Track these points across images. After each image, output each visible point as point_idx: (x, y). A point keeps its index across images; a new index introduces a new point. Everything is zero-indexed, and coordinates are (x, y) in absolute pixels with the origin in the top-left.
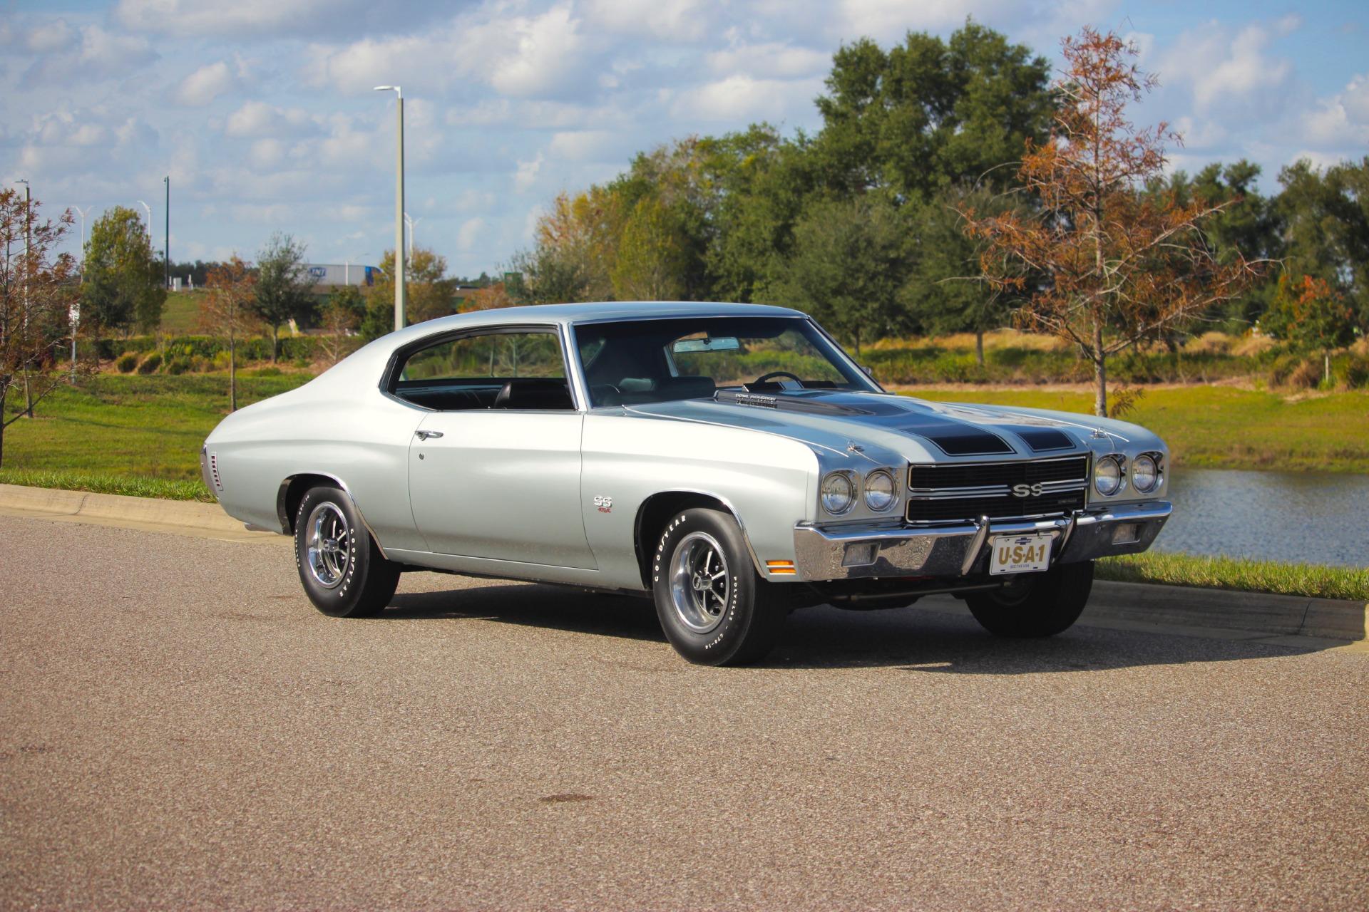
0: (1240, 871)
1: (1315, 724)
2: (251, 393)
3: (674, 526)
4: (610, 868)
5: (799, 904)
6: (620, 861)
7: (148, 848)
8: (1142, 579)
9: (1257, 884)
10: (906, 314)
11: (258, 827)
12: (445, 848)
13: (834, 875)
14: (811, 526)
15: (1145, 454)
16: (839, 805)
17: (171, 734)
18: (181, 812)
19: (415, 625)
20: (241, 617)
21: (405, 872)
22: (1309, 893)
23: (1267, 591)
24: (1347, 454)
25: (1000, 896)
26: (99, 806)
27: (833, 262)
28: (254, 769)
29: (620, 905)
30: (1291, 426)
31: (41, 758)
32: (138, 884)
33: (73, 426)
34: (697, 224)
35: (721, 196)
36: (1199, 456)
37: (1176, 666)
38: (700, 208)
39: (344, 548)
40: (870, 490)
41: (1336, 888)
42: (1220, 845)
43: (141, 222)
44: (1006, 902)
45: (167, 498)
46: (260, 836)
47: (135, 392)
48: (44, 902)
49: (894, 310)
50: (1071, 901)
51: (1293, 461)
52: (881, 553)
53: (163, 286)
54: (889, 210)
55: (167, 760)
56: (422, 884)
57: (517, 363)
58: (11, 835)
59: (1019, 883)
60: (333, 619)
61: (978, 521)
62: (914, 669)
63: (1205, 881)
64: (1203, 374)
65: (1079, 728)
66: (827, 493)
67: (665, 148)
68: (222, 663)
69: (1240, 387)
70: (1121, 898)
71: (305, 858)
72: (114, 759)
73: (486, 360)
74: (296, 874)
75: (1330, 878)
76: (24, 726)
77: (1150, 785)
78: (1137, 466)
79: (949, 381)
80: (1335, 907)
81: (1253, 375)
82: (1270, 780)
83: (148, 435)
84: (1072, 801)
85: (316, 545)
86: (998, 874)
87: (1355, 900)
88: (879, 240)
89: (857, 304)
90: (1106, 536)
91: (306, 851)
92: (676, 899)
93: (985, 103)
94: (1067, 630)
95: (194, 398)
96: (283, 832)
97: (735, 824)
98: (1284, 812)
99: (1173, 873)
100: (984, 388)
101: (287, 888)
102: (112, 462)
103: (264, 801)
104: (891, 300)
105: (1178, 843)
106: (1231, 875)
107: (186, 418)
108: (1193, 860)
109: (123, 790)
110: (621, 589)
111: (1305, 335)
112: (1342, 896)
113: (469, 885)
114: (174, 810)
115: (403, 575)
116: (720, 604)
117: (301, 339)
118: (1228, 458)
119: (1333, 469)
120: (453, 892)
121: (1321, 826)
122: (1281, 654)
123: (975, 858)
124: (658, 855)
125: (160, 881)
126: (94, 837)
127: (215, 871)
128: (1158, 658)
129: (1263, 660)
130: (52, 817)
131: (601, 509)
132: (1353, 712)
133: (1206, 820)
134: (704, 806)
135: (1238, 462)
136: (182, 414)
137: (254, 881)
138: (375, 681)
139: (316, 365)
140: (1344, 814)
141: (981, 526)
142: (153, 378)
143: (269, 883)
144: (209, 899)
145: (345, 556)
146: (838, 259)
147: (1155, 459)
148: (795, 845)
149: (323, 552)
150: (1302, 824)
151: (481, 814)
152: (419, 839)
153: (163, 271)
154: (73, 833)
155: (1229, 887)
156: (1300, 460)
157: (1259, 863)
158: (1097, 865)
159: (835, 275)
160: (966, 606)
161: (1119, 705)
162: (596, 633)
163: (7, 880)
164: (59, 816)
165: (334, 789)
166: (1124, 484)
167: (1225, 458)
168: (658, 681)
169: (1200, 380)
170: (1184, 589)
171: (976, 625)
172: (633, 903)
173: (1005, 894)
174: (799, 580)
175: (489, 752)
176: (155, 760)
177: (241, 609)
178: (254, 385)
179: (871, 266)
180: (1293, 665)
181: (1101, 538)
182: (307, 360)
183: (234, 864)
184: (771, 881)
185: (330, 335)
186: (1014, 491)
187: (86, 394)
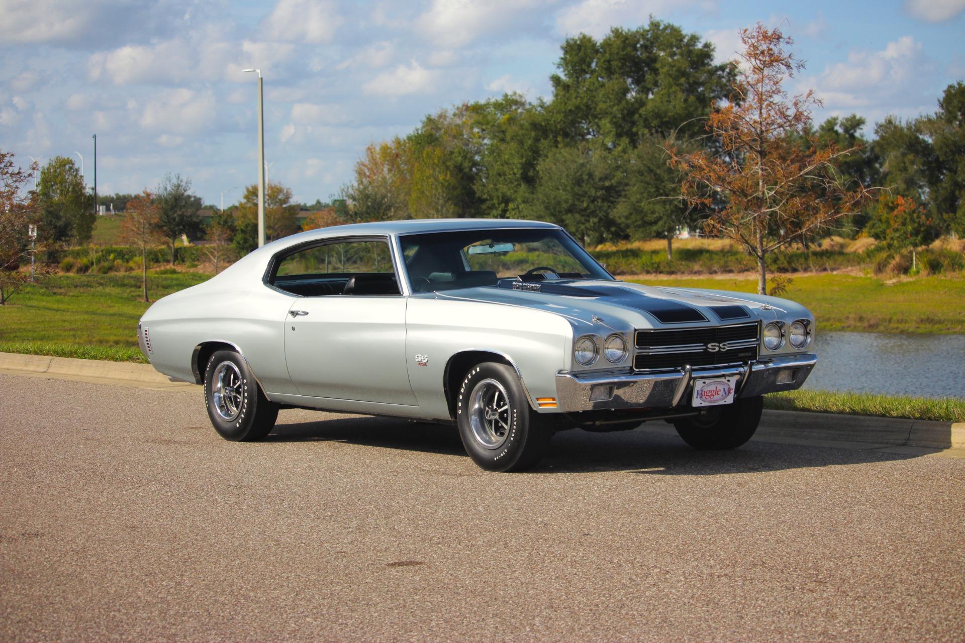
0: (874, 607)
1: (921, 507)
2: (158, 287)
3: (471, 375)
4: (439, 611)
5: (571, 634)
6: (445, 606)
7: (116, 601)
8: (796, 409)
9: (887, 616)
10: (618, 226)
11: (192, 586)
12: (324, 599)
13: (594, 614)
14: (568, 373)
15: (798, 321)
16: (594, 566)
17: (126, 523)
18: (137, 576)
19: (289, 446)
20: (168, 442)
21: (297, 616)
22: (923, 622)
23: (884, 416)
24: (929, 320)
25: (709, 626)
26: (79, 573)
27: (565, 190)
28: (186, 546)
29: (447, 636)
30: (890, 301)
31: (36, 541)
32: (112, 626)
33: (33, 311)
34: (470, 164)
35: (486, 144)
36: (825, 323)
37: (822, 468)
38: (471, 152)
39: (239, 393)
40: (608, 348)
41: (941, 618)
42: (860, 590)
43: (76, 166)
44: (714, 630)
45: (109, 360)
46: (194, 592)
47: (76, 286)
48: (47, 639)
49: (608, 223)
50: (759, 629)
51: (891, 325)
52: (616, 392)
53: (93, 212)
54: (604, 153)
55: (124, 541)
56: (310, 624)
57: (344, 263)
58: (20, 594)
59: (723, 617)
60: (232, 443)
61: (684, 369)
62: (640, 472)
63: (851, 614)
64: (827, 265)
65: (757, 511)
66: (578, 351)
67: (446, 111)
68: (157, 474)
69: (853, 274)
70: (793, 627)
71: (227, 607)
72: (87, 541)
73: (323, 261)
74: (221, 618)
75: (936, 611)
76: (23, 519)
77: (808, 550)
78: (792, 330)
79: (648, 272)
80: (941, 631)
81: (863, 266)
82: (891, 545)
83: (86, 317)
84: (756, 561)
85: (219, 391)
86: (708, 611)
87: (955, 626)
88: (597, 174)
89: (583, 219)
90: (772, 378)
91: (227, 602)
92: (486, 631)
93: (670, 76)
94: (745, 444)
95: (117, 291)
96: (209, 590)
97: (523, 580)
98: (902, 566)
99: (828, 610)
100: (673, 277)
101: (216, 628)
102: (61, 336)
103: (195, 568)
104: (607, 216)
105: (831, 589)
106: (868, 610)
107: (113, 304)
108: (842, 600)
109: (96, 562)
110: (434, 419)
111: (898, 237)
112: (945, 623)
113: (342, 624)
114: (132, 575)
115: (280, 411)
116: (504, 429)
117: (191, 247)
118: (846, 325)
119: (920, 331)
120: (331, 628)
121: (929, 576)
122: (895, 459)
123: (691, 601)
124: (472, 602)
125: (127, 624)
126: (78, 594)
127: (164, 617)
128: (809, 463)
129: (882, 463)
130: (48, 581)
131: (420, 363)
132: (946, 498)
133: (849, 573)
134: (501, 568)
135: (852, 327)
136: (109, 302)
137: (192, 623)
138: (265, 485)
139: (202, 266)
140: (944, 567)
141: (685, 372)
142: (89, 276)
143: (203, 624)
144: (162, 635)
145: (240, 398)
146: (568, 188)
147: (805, 324)
148: (566, 593)
149: (224, 396)
150: (915, 575)
151: (346, 575)
152: (304, 593)
153: (93, 201)
154: (64, 592)
155: (867, 618)
156: (896, 325)
157: (887, 602)
158: (775, 605)
159: (567, 199)
160: (674, 428)
161: (784, 496)
162: (416, 450)
163: (20, 625)
164: (52, 581)
165: (243, 559)
166: (784, 342)
167: (843, 325)
168: (462, 483)
169: (825, 270)
170: (826, 414)
171: (681, 441)
172: (457, 634)
173: (713, 625)
174: (559, 411)
175: (349, 532)
176: (116, 541)
177: (167, 436)
178: (160, 281)
179: (593, 192)
180: (903, 466)
181: (768, 381)
182: (196, 263)
183: (178, 612)
184: (551, 618)
185: (212, 245)
186: (708, 348)
187: (42, 288)
